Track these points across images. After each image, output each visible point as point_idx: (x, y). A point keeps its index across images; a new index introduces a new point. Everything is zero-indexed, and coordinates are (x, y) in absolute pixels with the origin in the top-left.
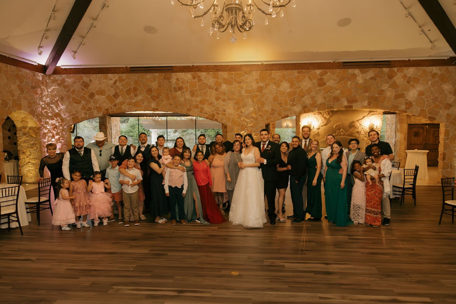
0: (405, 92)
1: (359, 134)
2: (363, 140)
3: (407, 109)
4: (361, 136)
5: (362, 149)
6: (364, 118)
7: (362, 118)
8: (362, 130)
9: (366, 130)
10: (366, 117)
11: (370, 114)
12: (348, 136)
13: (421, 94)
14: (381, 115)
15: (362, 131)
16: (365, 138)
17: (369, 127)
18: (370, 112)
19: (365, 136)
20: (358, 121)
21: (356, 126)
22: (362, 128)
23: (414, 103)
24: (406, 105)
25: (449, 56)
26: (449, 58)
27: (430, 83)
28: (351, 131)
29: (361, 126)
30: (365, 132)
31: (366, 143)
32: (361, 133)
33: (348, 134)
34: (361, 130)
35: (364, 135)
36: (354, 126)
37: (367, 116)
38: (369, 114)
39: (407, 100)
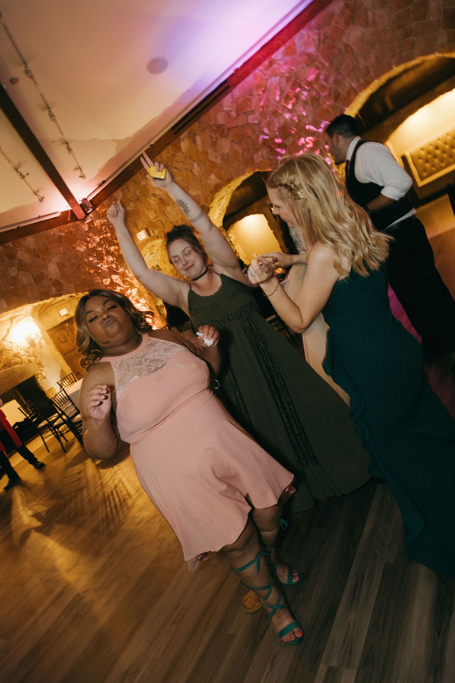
0: (44, 271)
1: (19, 358)
2: (30, 361)
3: (59, 291)
4: (24, 358)
5: (38, 375)
6: (10, 331)
7: (6, 332)
8: (19, 348)
9: (24, 346)
10: (11, 328)
11: (14, 321)
12: (5, 368)
13: (61, 266)
14: (29, 316)
15: (20, 350)
16: (30, 358)
17: (27, 340)
18: (12, 319)
19: (29, 356)
20: (3, 339)
21: (7, 348)
22: (18, 347)
23: (62, 281)
24: (55, 287)
25: (58, 212)
26: (61, 214)
27: (61, 249)
28: (6, 359)
29: (12, 344)
30: (24, 351)
31: (37, 364)
32: (22, 354)
33: (4, 364)
34: (18, 350)
35: (26, 355)
36: (5, 349)
37: (11, 326)
38: (12, 322)
39: (51, 279)
